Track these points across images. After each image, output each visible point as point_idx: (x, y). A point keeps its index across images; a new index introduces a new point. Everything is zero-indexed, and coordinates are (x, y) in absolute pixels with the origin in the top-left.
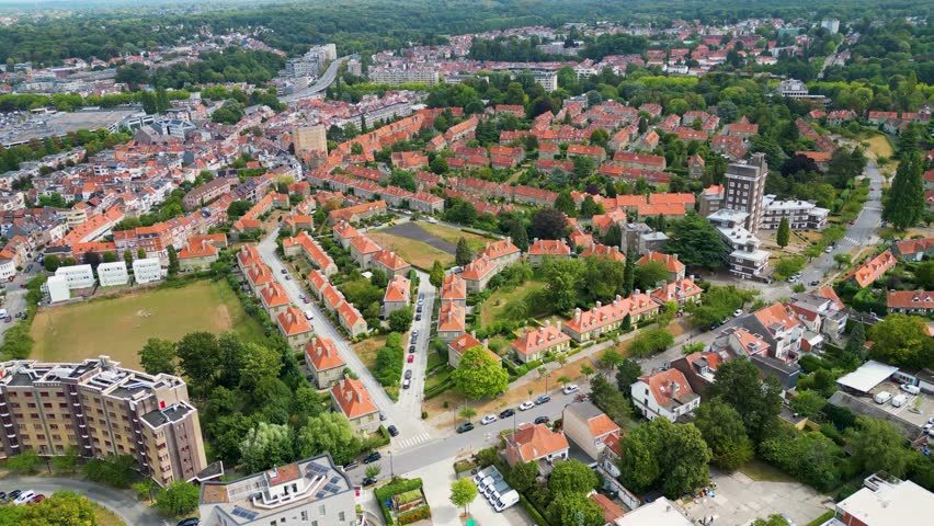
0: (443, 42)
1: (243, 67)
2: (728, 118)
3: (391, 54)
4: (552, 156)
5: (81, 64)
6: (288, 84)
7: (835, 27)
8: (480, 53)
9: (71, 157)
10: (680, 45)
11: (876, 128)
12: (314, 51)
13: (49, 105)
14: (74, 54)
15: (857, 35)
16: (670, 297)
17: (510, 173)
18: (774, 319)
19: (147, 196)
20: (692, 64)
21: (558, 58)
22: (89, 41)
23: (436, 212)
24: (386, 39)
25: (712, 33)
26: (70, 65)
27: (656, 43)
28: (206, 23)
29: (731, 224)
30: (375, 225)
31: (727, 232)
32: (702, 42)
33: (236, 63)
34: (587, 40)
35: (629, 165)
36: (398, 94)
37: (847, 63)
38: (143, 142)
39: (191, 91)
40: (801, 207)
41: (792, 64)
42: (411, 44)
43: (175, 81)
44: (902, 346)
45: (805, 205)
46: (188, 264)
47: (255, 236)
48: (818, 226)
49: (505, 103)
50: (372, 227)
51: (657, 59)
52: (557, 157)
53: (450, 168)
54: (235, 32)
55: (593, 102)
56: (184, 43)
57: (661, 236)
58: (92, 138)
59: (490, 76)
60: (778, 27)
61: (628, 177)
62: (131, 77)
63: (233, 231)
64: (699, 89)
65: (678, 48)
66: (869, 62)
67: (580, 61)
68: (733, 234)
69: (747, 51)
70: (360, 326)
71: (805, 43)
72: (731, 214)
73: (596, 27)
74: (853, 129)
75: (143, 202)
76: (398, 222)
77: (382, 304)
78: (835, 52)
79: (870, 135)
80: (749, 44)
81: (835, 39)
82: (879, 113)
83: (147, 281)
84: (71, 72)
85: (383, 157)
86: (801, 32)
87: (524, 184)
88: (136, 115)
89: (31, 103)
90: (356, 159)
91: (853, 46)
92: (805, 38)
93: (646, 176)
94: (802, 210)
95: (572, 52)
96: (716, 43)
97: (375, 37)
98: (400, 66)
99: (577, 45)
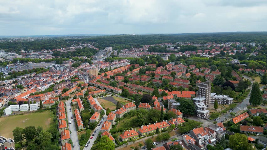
0: (142, 47)
1: (86, 52)
2: (213, 70)
3: (127, 50)
4: (158, 79)
5: (46, 51)
6: (96, 57)
7: (254, 45)
8: (150, 50)
9: (31, 75)
10: (207, 49)
11: (258, 74)
12: (107, 49)
13: (33, 61)
14: (45, 48)
15: (261, 47)
16: (174, 123)
17: (145, 83)
18: (199, 132)
19: (44, 86)
20: (210, 54)
21: (172, 52)
22: (49, 45)
23: (119, 93)
24: (127, 46)
25: (218, 46)
26: (43, 51)
27: (201, 48)
28: (81, 41)
29: (199, 101)
30: (101, 97)
31: (197, 104)
32: (214, 48)
33: (84, 51)
34: (181, 47)
35: (179, 82)
36: (124, 60)
37: (257, 55)
38: (51, 72)
39: (70, 58)
40: (223, 97)
41: (239, 55)
42: (133, 47)
43: (67, 56)
44: (237, 144)
45: (225, 96)
46: (46, 106)
47: (67, 98)
48: (229, 103)
49: (151, 63)
50: (100, 97)
51: (200, 52)
52: (160, 79)
53: (129, 81)
54: (87, 43)
55: (176, 64)
56: (73, 46)
57: (178, 104)
58: (39, 70)
59: (149, 56)
60: (238, 44)
61: (178, 86)
62: (56, 54)
63: (61, 97)
64: (209, 61)
65: (207, 50)
66: (263, 55)
67: (178, 53)
68: (199, 104)
69: (227, 51)
70: (81, 126)
71: (245, 49)
72: (200, 98)
73: (185, 43)
74: (251, 74)
75: (43, 88)
76: (107, 96)
77: (89, 120)
78: (254, 52)
79: (256, 76)
80: (227, 49)
81: (254, 48)
82: (259, 70)
83: (33, 110)
84: (42, 53)
85: (113, 77)
86: (244, 46)
87: (148, 86)
88: (52, 64)
89: (28, 60)
90: (105, 78)
91: (259, 50)
92: (245, 48)
93: (183, 86)
94: (224, 98)
95: (176, 50)
96: (218, 48)
97: (124, 45)
98: (128, 53)
99: (178, 48)
